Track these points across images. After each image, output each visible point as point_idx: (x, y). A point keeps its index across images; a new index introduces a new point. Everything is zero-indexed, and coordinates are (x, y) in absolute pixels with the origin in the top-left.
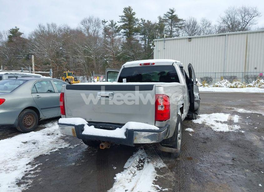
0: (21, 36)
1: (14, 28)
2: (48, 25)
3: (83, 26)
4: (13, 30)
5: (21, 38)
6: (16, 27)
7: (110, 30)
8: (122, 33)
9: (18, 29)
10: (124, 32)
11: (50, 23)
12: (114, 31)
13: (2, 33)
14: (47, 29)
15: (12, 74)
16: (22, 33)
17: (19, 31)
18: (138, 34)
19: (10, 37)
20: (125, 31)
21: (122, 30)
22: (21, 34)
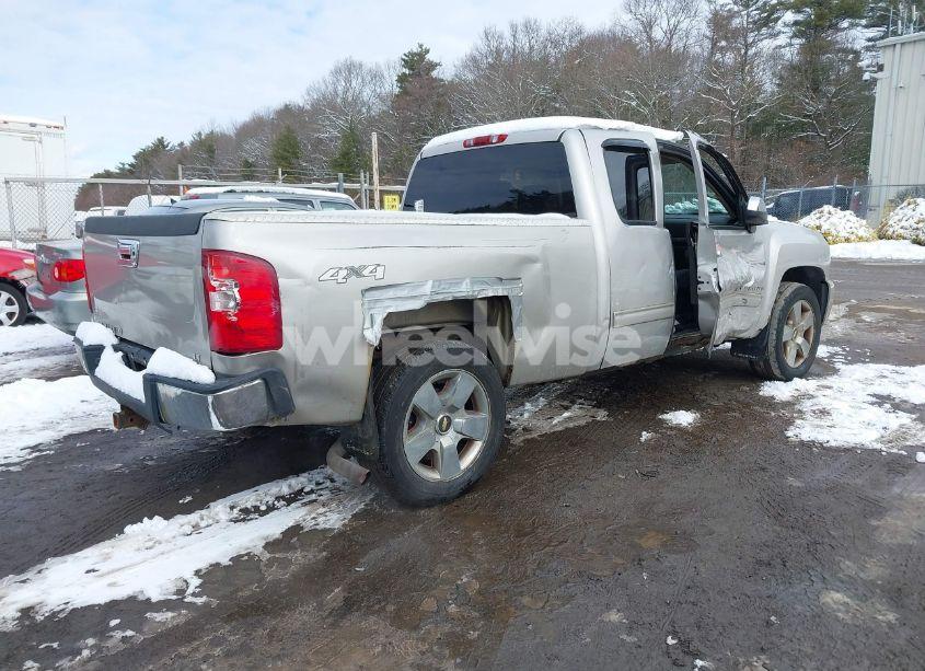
0: (434, 74)
1: (416, 49)
2: (514, 28)
3: (630, 16)
4: (412, 54)
5: (435, 80)
6: (421, 46)
7: (736, 22)
8: (786, 25)
9: (427, 51)
10: (796, 23)
11: (520, 21)
12: (755, 23)
13: (383, 67)
14: (508, 41)
15: (284, 193)
16: (437, 65)
17: (430, 57)
18: (857, 25)
19: (402, 79)
20: (800, 17)
21: (789, 16)
22: (433, 66)
